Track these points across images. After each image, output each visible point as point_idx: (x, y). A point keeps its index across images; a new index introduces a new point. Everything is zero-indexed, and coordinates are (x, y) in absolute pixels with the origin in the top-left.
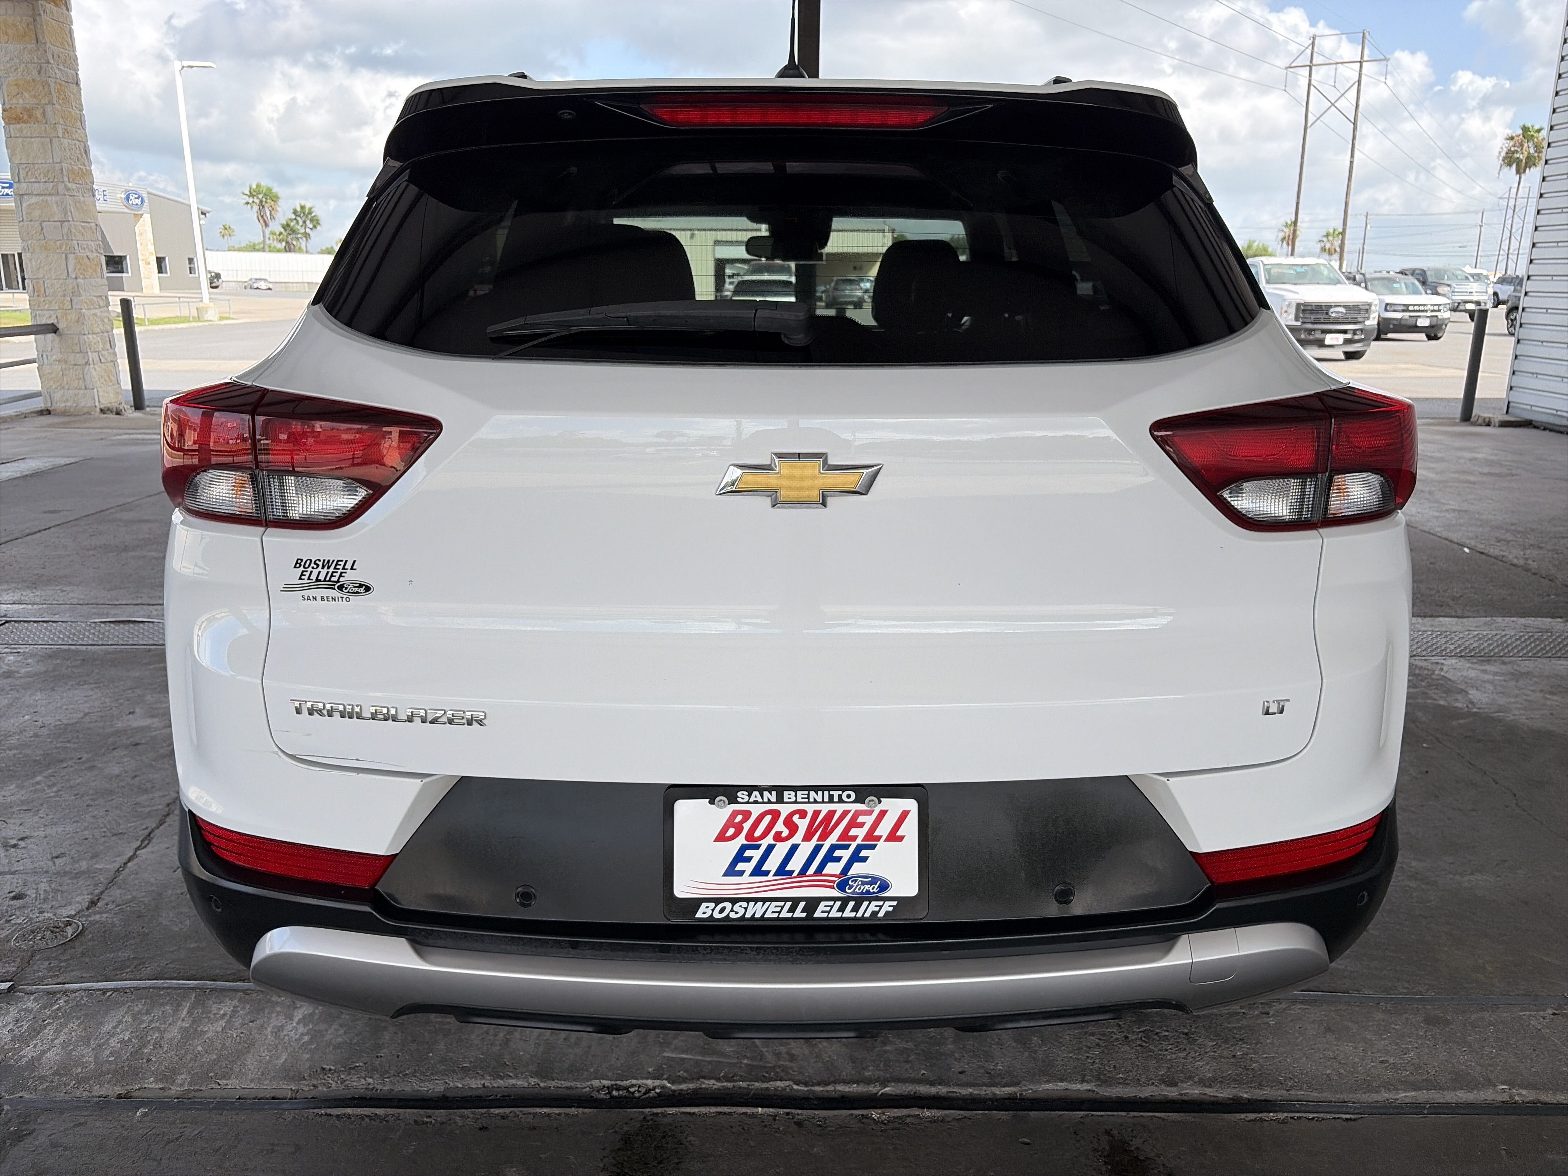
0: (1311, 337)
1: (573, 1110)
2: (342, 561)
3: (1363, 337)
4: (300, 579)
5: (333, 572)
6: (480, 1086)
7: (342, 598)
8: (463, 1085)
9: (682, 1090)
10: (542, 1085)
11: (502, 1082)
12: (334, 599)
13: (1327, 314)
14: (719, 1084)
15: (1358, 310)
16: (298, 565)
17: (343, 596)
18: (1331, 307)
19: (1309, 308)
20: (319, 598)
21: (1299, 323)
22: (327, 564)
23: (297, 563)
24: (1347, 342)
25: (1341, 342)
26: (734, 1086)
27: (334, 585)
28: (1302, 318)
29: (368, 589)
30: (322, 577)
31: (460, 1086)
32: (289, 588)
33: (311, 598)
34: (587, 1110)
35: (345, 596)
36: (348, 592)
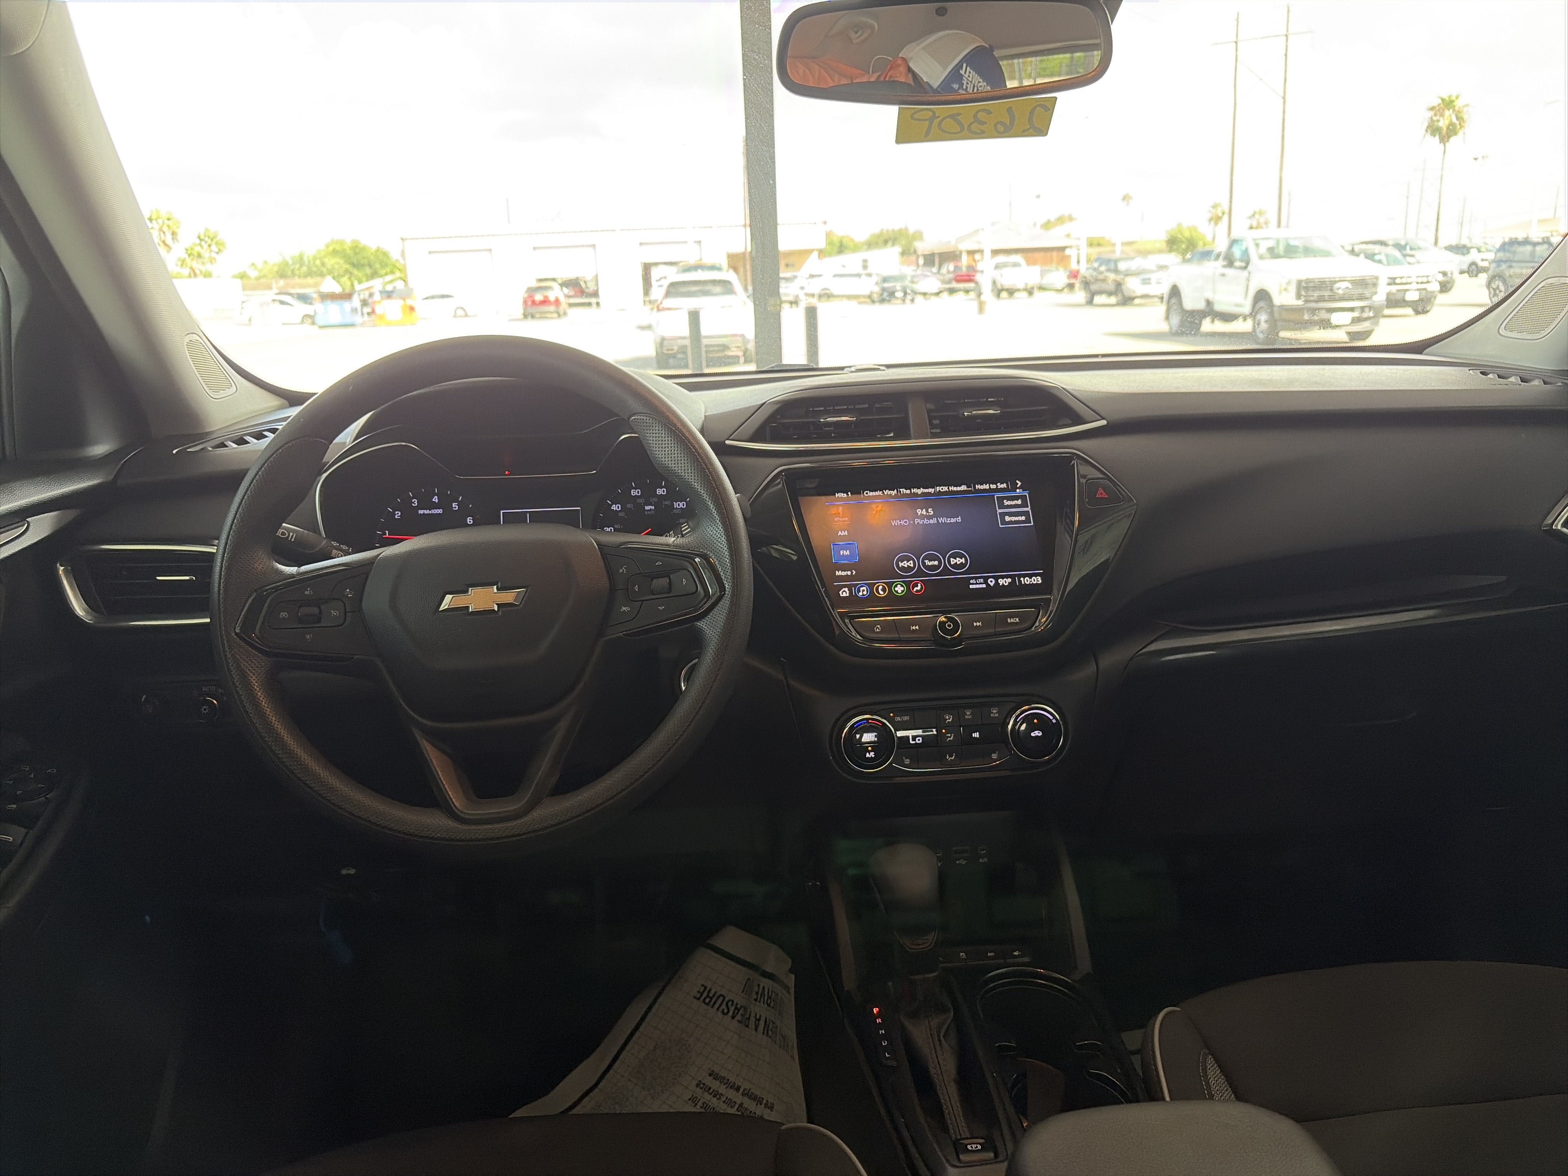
0: (1316, 318)
3: (1371, 314)
13: (1332, 290)
15: (1364, 284)
18: (1336, 282)
19: (1312, 284)
21: (1300, 303)
24: (1355, 321)
25: (1349, 321)
28: (1304, 296)
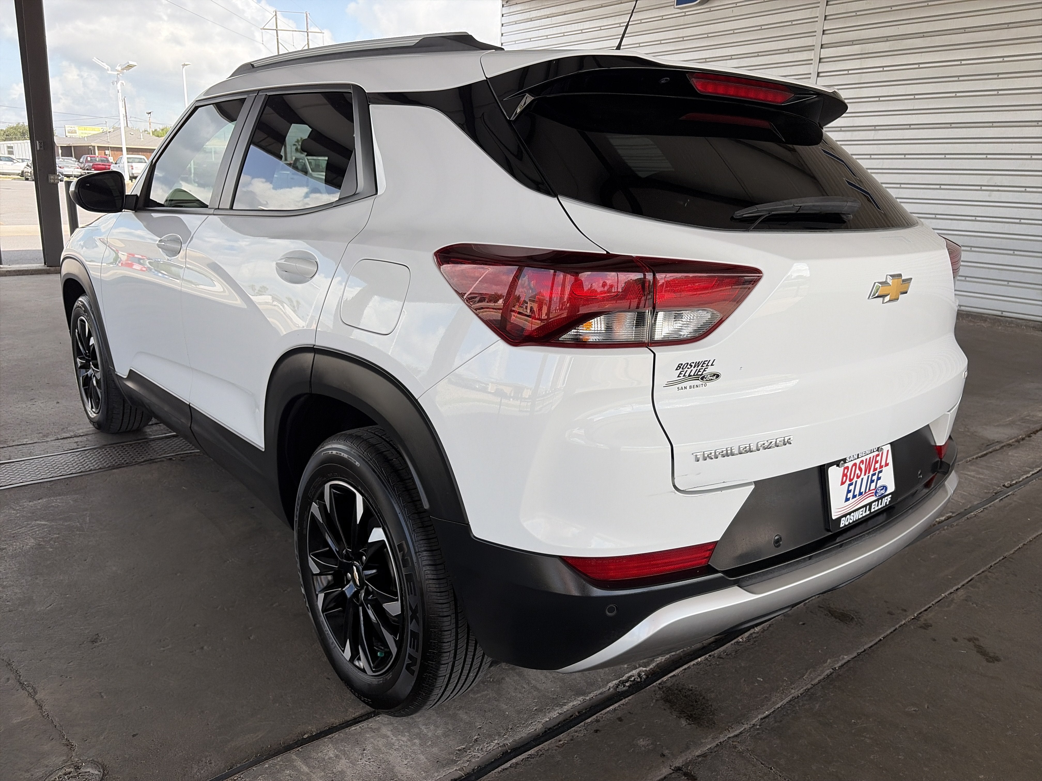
1: (624, 700)
2: (707, 361)
4: (679, 376)
5: (700, 369)
6: (558, 715)
7: (702, 384)
8: (549, 718)
9: (651, 669)
10: (587, 698)
11: (566, 707)
12: (697, 386)
14: (664, 658)
16: (679, 368)
17: (702, 383)
20: (688, 387)
22: (697, 364)
23: (678, 366)
26: (670, 656)
27: (699, 377)
29: (718, 376)
30: (692, 374)
31: (548, 720)
32: (670, 384)
33: (683, 388)
34: (630, 698)
35: (704, 383)
36: (707, 380)
